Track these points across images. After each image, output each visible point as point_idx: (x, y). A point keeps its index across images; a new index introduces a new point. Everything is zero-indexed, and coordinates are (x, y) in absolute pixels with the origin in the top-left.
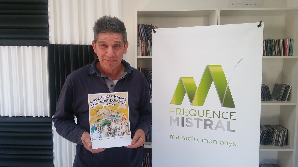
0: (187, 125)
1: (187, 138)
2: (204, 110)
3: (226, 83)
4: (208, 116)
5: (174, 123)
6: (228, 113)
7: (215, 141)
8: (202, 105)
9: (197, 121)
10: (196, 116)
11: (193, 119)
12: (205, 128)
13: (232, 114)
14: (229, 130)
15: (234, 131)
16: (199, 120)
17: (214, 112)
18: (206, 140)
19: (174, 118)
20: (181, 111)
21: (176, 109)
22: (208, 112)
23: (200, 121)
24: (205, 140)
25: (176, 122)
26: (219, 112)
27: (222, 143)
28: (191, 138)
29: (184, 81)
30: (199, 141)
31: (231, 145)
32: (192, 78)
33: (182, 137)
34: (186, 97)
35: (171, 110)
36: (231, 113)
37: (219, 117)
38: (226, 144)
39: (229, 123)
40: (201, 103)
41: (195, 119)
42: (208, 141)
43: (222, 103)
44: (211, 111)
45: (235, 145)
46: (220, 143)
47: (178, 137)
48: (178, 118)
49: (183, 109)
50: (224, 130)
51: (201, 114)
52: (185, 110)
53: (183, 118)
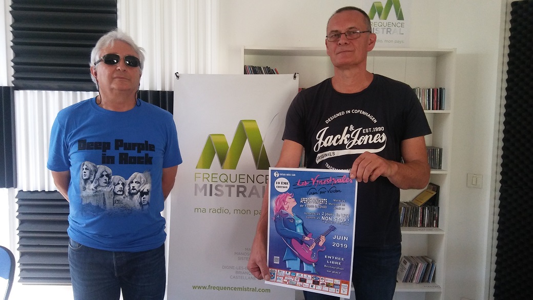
5: (201, 192)
19: (201, 185)
22: (241, 177)
29: (213, 138)
34: (216, 158)
35: (197, 175)
48: (205, 186)
53: (211, 186)
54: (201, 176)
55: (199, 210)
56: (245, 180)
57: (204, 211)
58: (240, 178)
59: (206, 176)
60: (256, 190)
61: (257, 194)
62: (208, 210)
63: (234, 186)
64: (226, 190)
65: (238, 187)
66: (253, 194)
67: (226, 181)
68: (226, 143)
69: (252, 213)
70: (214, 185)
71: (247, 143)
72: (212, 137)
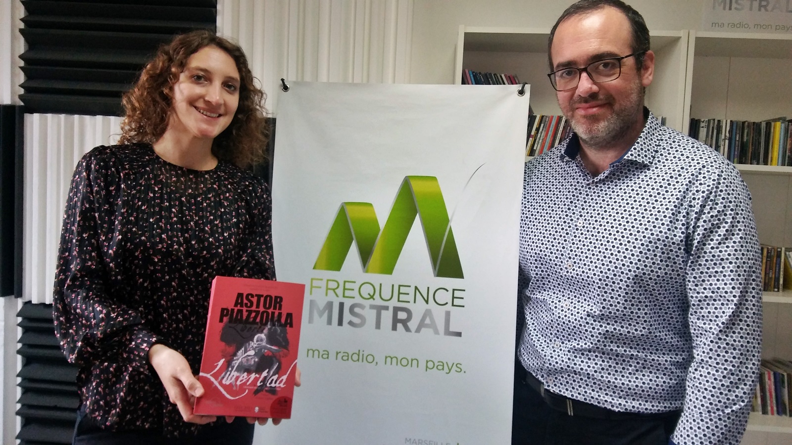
0: (351, 323)
1: (348, 356)
2: (393, 285)
3: (447, 220)
4: (402, 297)
6: (447, 291)
7: (415, 362)
8: (391, 273)
9: (374, 312)
10: (374, 299)
11: (368, 307)
12: (394, 328)
13: (457, 294)
14: (448, 333)
15: (459, 334)
16: (380, 309)
17: (416, 288)
18: (394, 360)
19: (322, 303)
20: (338, 287)
21: (328, 280)
22: (403, 290)
23: (383, 312)
24: (392, 359)
25: (326, 315)
26: (428, 288)
27: (430, 365)
28: (359, 355)
29: (351, 212)
30: (377, 363)
31: (450, 370)
32: (370, 205)
33: (337, 353)
34: (354, 250)
36: (454, 290)
37: (427, 302)
38: (440, 367)
39: (448, 314)
40: (388, 268)
41: (372, 307)
42: (399, 362)
43: (435, 269)
44: (410, 286)
45: (460, 370)
46: (427, 367)
47: (326, 353)
48: (330, 305)
49: (345, 282)
50: (436, 332)
51: (386, 294)
52: (348, 286)
53: (342, 305)
54: (323, 284)
55: (316, 353)
56: (411, 298)
57: (326, 356)
58: (399, 293)
59: (334, 285)
60: (432, 319)
61: (433, 326)
62: (332, 355)
63: (387, 308)
64: (371, 315)
65: (396, 310)
66: (427, 326)
67: (372, 297)
68: (375, 222)
69: (422, 364)
70: (348, 303)
71: (417, 221)
72: (348, 209)
